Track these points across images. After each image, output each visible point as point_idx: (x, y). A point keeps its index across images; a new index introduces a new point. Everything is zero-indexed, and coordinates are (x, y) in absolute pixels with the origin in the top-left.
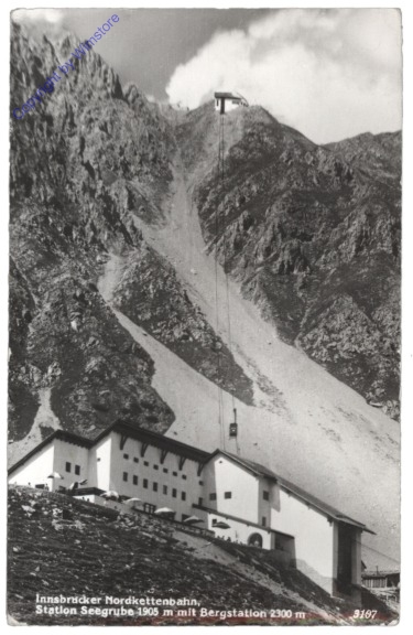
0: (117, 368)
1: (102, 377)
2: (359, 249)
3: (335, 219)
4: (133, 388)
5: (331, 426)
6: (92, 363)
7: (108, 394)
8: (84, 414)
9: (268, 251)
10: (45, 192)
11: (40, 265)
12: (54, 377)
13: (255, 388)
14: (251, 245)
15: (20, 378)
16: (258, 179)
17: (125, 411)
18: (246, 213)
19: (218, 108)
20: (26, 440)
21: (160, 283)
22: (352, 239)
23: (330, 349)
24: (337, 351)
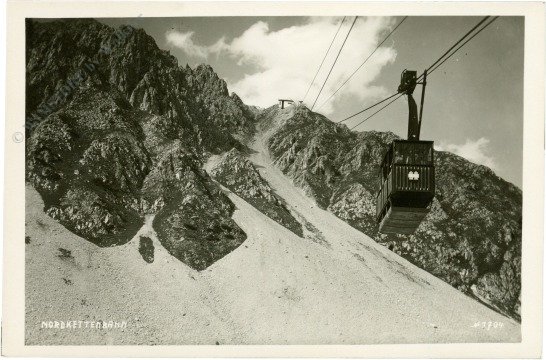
0: (206, 202)
1: (194, 207)
2: (363, 163)
3: (348, 148)
4: (217, 216)
5: (357, 252)
6: (187, 199)
7: (197, 218)
8: (177, 230)
9: (310, 161)
10: (172, 113)
11: (160, 144)
12: (159, 208)
13: (304, 228)
14: (299, 160)
15: (133, 206)
16: (303, 131)
17: (209, 230)
18: (296, 144)
19: (280, 106)
20: (126, 245)
21: (242, 164)
22: (359, 157)
23: (350, 212)
24: (354, 214)
